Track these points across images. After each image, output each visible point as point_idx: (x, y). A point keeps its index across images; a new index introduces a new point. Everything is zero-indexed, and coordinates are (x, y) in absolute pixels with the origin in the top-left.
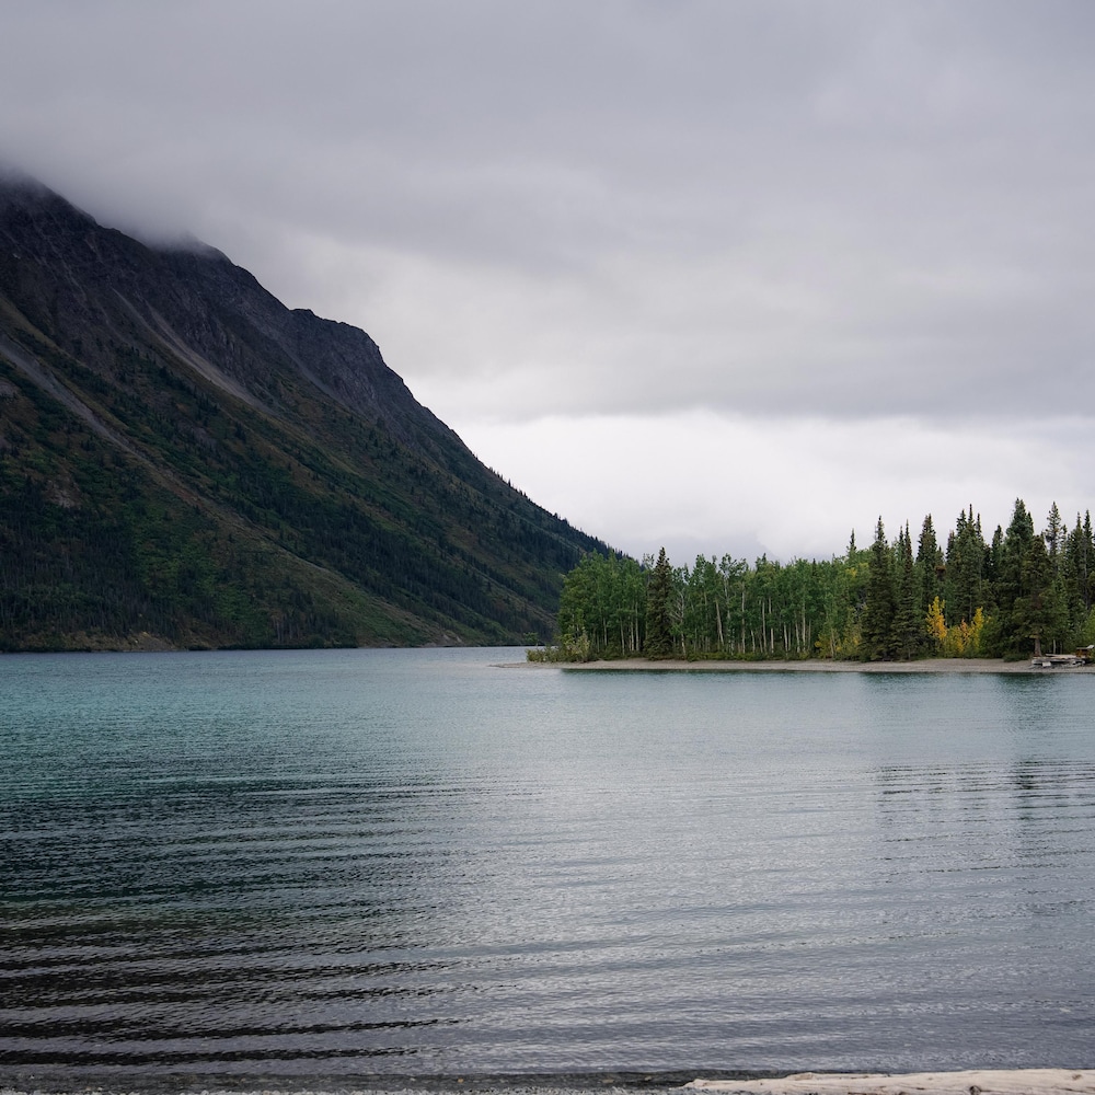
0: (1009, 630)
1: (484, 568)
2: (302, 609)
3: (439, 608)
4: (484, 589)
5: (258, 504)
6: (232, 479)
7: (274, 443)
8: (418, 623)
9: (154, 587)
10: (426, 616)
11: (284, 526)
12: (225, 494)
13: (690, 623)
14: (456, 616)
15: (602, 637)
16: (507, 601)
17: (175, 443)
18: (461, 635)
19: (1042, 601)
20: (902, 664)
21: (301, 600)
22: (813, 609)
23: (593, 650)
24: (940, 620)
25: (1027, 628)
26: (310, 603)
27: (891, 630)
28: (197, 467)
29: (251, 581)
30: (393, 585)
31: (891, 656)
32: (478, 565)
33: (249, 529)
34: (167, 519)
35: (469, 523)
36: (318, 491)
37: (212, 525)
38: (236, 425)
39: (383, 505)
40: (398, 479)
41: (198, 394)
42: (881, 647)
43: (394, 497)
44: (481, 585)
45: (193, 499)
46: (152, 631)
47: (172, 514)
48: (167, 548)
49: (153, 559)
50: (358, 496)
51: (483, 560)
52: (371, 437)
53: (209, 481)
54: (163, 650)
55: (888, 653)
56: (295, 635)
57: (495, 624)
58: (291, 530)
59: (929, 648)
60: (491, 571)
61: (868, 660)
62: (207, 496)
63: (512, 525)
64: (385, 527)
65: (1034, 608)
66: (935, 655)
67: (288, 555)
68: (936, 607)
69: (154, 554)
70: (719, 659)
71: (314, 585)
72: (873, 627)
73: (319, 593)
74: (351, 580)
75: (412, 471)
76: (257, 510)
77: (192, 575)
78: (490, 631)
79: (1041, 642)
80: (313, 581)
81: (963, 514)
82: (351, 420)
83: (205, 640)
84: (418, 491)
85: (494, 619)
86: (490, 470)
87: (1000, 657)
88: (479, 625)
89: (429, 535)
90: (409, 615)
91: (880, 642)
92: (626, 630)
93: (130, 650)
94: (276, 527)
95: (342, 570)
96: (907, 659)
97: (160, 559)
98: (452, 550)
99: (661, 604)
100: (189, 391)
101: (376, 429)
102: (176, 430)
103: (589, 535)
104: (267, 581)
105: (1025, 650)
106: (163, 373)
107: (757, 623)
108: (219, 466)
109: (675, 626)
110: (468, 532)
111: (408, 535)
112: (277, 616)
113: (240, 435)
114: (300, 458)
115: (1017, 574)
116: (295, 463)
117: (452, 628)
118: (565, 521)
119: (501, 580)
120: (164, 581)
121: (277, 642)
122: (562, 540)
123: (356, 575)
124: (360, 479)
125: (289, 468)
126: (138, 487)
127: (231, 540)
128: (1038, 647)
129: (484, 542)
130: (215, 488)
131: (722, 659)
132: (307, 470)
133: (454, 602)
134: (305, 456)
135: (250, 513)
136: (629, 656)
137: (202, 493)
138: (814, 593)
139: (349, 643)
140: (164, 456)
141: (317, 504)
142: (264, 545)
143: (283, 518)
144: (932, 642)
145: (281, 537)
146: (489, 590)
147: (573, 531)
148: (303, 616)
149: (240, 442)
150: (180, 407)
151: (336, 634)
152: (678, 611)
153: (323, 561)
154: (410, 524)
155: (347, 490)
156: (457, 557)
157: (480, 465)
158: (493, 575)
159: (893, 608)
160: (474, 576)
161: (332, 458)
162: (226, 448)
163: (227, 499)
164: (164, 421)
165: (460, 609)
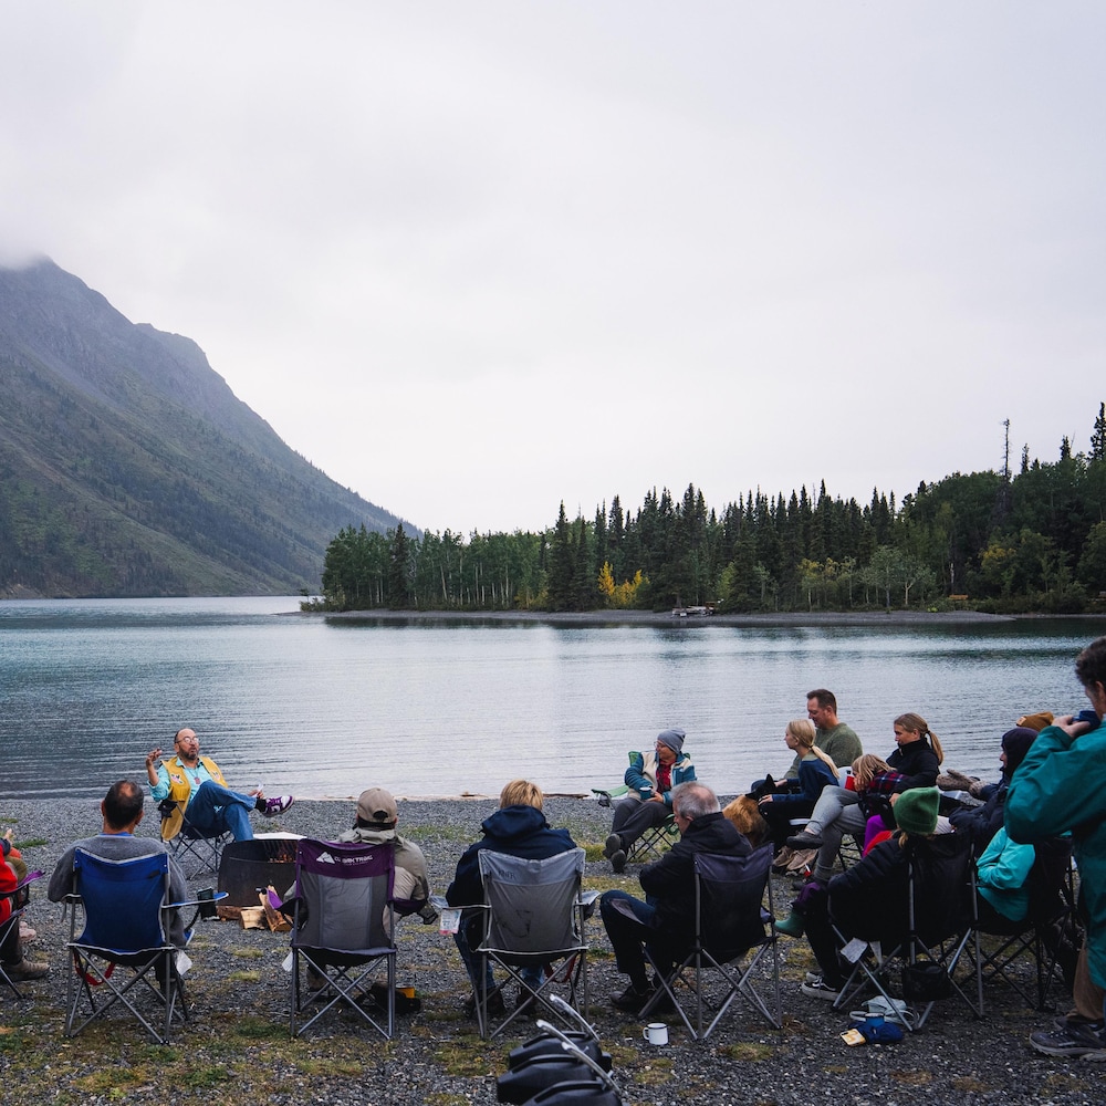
0: (657, 588)
1: (290, 532)
2: (143, 565)
3: (254, 565)
4: (290, 549)
5: (109, 481)
6: (87, 461)
7: (121, 432)
8: (236, 576)
9: (27, 548)
10: (243, 571)
11: (129, 498)
12: (82, 473)
13: (421, 580)
14: (267, 570)
15: (355, 593)
16: (309, 559)
17: (43, 433)
18: (270, 585)
19: (682, 566)
20: (577, 614)
21: (142, 558)
22: (513, 572)
23: (348, 602)
24: (609, 580)
25: (670, 587)
26: (150, 560)
27: (569, 588)
28: (60, 452)
29: (103, 543)
30: (216, 547)
31: (569, 608)
32: (285, 529)
33: (101, 501)
34: (36, 494)
35: (278, 496)
36: (156, 470)
37: (72, 498)
38: (91, 417)
39: (209, 481)
40: (221, 461)
41: (61, 393)
42: (561, 602)
43: (218, 476)
44: (287, 545)
45: (56, 478)
46: (25, 583)
47: (40, 489)
48: (37, 517)
49: (26, 526)
50: (188, 474)
51: (289, 525)
52: (199, 426)
53: (70, 464)
54: (33, 598)
55: (568, 606)
56: (138, 586)
57: (299, 578)
58: (134, 502)
59: (597, 600)
60: (296, 535)
61: (553, 611)
62: (67, 475)
63: (313, 498)
64: (210, 499)
65: (676, 571)
66: (603, 607)
67: (133, 523)
68: (606, 571)
69: (26, 521)
70: (443, 610)
71: (153, 547)
72: (555, 585)
73: (157, 552)
74: (183, 542)
75: (232, 454)
76: (107, 485)
77: (57, 539)
78: (294, 583)
79: (681, 597)
80: (152, 543)
81: (649, 494)
82: (183, 413)
83: (66, 591)
84: (237, 470)
85: (296, 573)
86: (296, 453)
87: (650, 608)
88: (286, 579)
89: (245, 505)
90: (229, 570)
91: (561, 597)
92: (374, 587)
93: (8, 599)
94: (123, 500)
95: (176, 534)
96: (582, 610)
97: (31, 526)
98: (264, 518)
99: (399, 566)
100: (54, 392)
101: (203, 420)
102: (43, 422)
103: (376, 505)
104: (115, 544)
105: (669, 603)
106: (33, 376)
107: (472, 582)
108: (76, 451)
109: (409, 584)
110: (277, 504)
111: (229, 506)
112: (124, 571)
113: (93, 425)
114: (142, 444)
115: (664, 545)
116: (138, 448)
117: (264, 581)
118: (356, 494)
119: (302, 541)
120: (35, 543)
121: (123, 592)
122: (354, 509)
123: (187, 538)
124: (190, 461)
125: (133, 453)
126: (13, 468)
127: (87, 510)
128: (679, 601)
129: (291, 511)
130: (74, 469)
131: (445, 609)
132: (148, 454)
133: (266, 561)
134: (146, 442)
135: (102, 488)
136: (375, 607)
137: (63, 472)
138: (514, 559)
139: (181, 593)
140: (34, 443)
141: (156, 481)
142: (113, 514)
143: (128, 493)
144: (602, 598)
145: (127, 508)
146: (294, 550)
147: (363, 501)
148: (144, 571)
149: (94, 432)
150: (47, 403)
151: (171, 586)
152: (412, 572)
153: (160, 528)
154: (230, 496)
155: (180, 469)
156: (268, 523)
157: (287, 448)
158: (297, 537)
159: (572, 572)
160: (282, 539)
161: (167, 443)
162: (83, 436)
163: (85, 478)
164: (33, 415)
165: (270, 566)
